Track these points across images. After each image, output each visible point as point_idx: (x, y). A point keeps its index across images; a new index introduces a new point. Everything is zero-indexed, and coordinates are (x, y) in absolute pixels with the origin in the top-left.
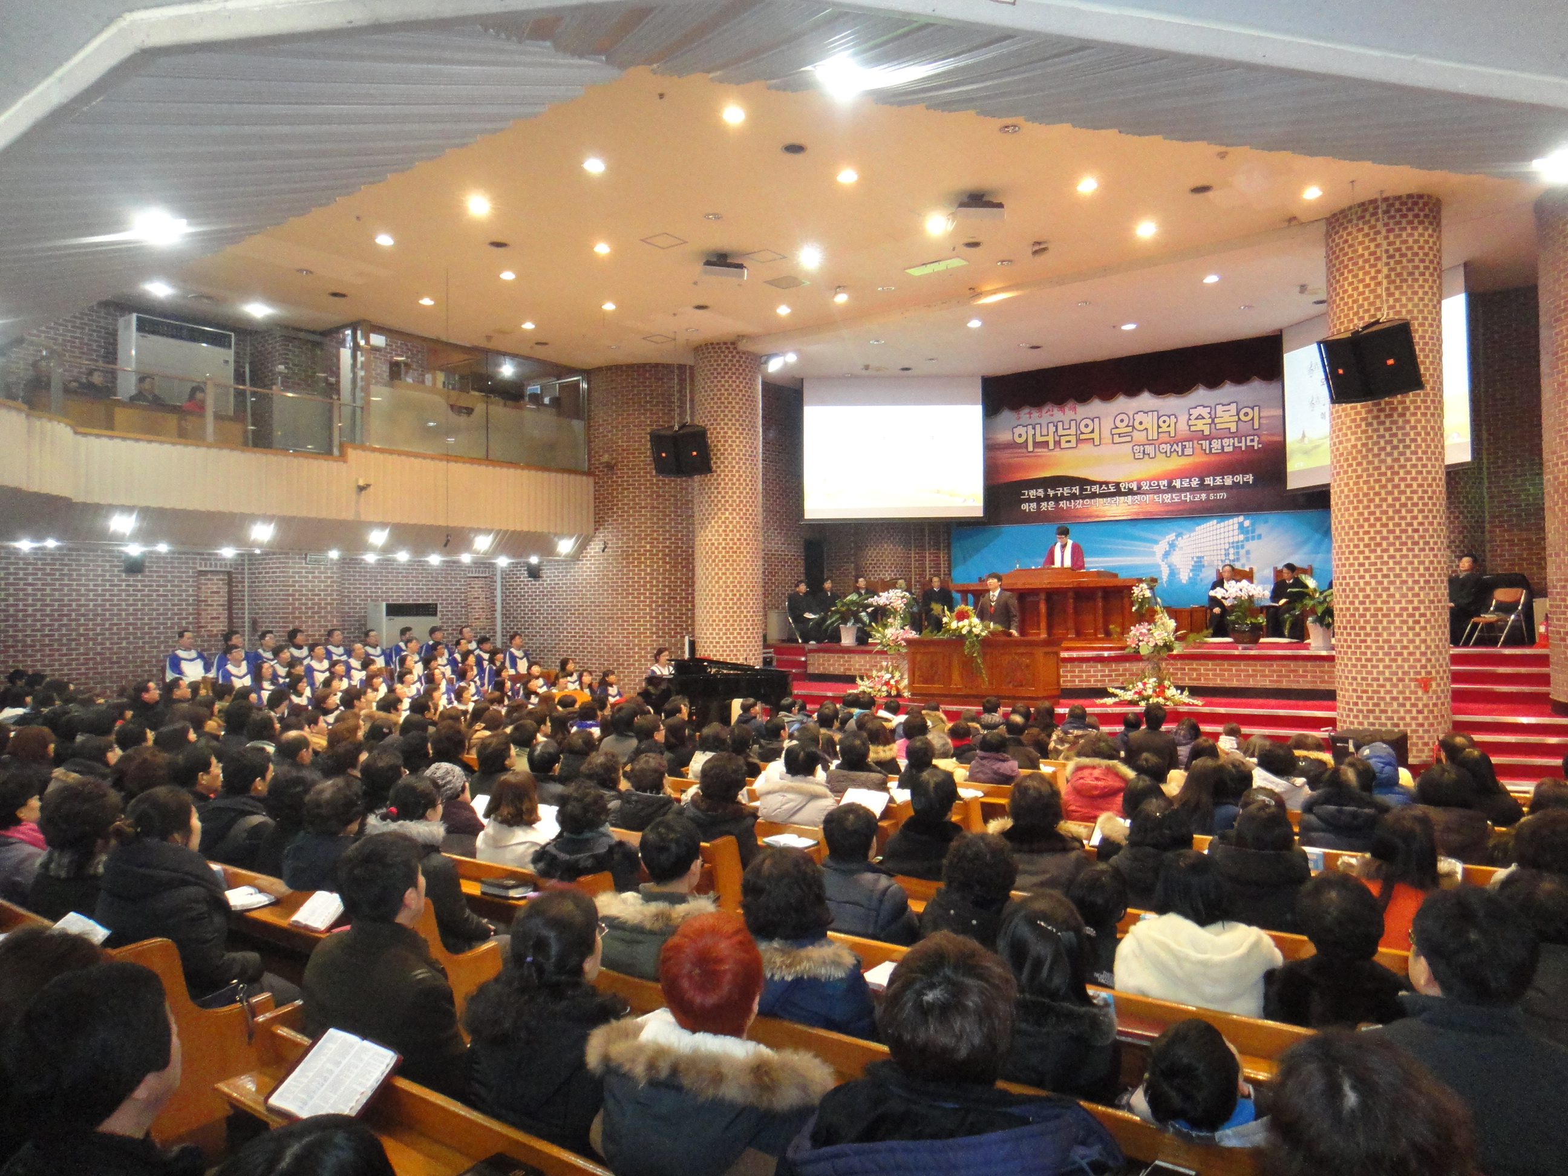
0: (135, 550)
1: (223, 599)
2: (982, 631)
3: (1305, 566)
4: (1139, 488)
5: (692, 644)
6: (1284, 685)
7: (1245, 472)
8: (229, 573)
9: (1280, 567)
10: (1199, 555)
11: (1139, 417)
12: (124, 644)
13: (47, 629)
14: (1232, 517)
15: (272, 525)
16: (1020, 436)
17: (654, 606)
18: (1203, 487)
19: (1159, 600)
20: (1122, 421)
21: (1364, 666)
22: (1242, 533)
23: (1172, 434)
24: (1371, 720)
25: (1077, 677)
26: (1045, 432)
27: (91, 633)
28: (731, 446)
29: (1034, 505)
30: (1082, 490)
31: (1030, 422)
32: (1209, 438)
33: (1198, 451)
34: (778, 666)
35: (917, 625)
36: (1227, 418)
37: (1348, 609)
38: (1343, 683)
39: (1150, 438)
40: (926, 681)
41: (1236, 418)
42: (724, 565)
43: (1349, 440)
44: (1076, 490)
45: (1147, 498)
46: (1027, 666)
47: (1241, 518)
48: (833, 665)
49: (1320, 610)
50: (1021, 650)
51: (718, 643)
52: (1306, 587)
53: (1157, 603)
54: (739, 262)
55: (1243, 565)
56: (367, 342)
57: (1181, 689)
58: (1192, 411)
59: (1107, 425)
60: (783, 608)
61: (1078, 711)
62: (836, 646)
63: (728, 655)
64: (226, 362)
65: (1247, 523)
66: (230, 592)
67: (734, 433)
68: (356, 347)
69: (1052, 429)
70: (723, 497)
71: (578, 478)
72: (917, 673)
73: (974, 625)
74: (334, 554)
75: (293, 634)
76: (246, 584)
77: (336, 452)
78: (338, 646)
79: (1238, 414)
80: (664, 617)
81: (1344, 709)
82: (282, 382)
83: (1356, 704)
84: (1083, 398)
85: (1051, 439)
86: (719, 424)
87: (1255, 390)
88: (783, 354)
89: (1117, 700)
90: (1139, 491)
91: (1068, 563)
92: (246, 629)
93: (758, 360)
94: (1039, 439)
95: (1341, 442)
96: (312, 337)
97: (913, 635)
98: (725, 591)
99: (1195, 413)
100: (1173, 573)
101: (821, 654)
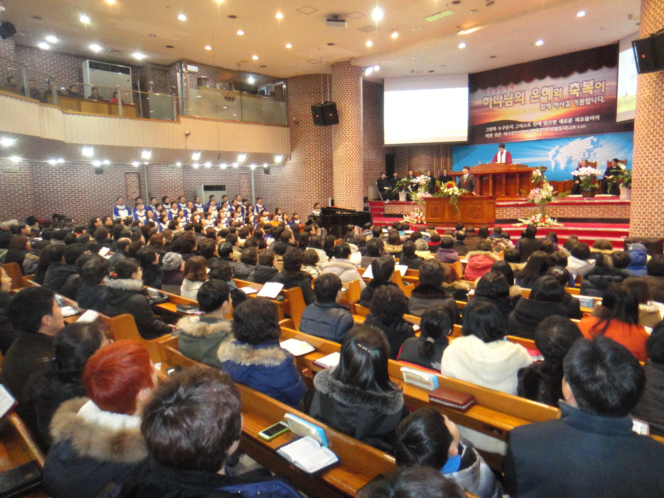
0: (97, 164)
1: (137, 185)
2: (458, 193)
3: (623, 159)
4: (543, 124)
5: (333, 202)
6: (606, 216)
7: (595, 114)
8: (138, 173)
9: (610, 160)
10: (570, 156)
11: (544, 90)
12: (98, 203)
13: (67, 197)
14: (588, 137)
15: (150, 152)
16: (486, 102)
17: (317, 185)
18: (574, 123)
19: (545, 177)
20: (536, 92)
21: (644, 207)
22: (592, 144)
23: (560, 97)
24: (646, 232)
25: (504, 214)
26: (498, 99)
27: (84, 199)
28: (348, 111)
29: (491, 135)
30: (515, 126)
31: (491, 95)
32: (579, 98)
33: (573, 105)
34: (371, 211)
35: (431, 192)
36: (588, 87)
37: (639, 179)
38: (634, 215)
39: (549, 99)
40: (433, 217)
41: (593, 88)
42: (346, 166)
43: (646, 93)
44: (512, 127)
45: (546, 129)
46: (479, 209)
47: (592, 137)
48: (396, 210)
49: (626, 180)
50: (477, 202)
51: (343, 200)
52: (620, 169)
53: (544, 179)
54: (342, 19)
55: (592, 160)
56: (186, 69)
57: (553, 219)
58: (571, 85)
59: (528, 94)
60: (375, 185)
61: (498, 229)
62: (397, 202)
63: (348, 206)
64: (128, 80)
65: (595, 140)
66: (139, 182)
67: (349, 105)
68: (182, 72)
69: (501, 97)
70: (345, 135)
71: (283, 128)
72: (429, 213)
73: (455, 190)
74: (179, 164)
75: (164, 199)
76: (146, 178)
77: (175, 120)
78: (183, 204)
79: (594, 85)
80: (321, 190)
81: (633, 227)
82: (153, 89)
83: (639, 225)
84: (517, 81)
85: (500, 103)
86: (342, 101)
87: (604, 72)
88: (373, 66)
89: (522, 224)
90: (543, 126)
91: (504, 161)
92: (147, 197)
93: (360, 70)
94: (495, 103)
95: (641, 94)
96: (163, 68)
97: (429, 196)
98: (346, 177)
99: (572, 86)
100: (557, 165)
101: (390, 205)
